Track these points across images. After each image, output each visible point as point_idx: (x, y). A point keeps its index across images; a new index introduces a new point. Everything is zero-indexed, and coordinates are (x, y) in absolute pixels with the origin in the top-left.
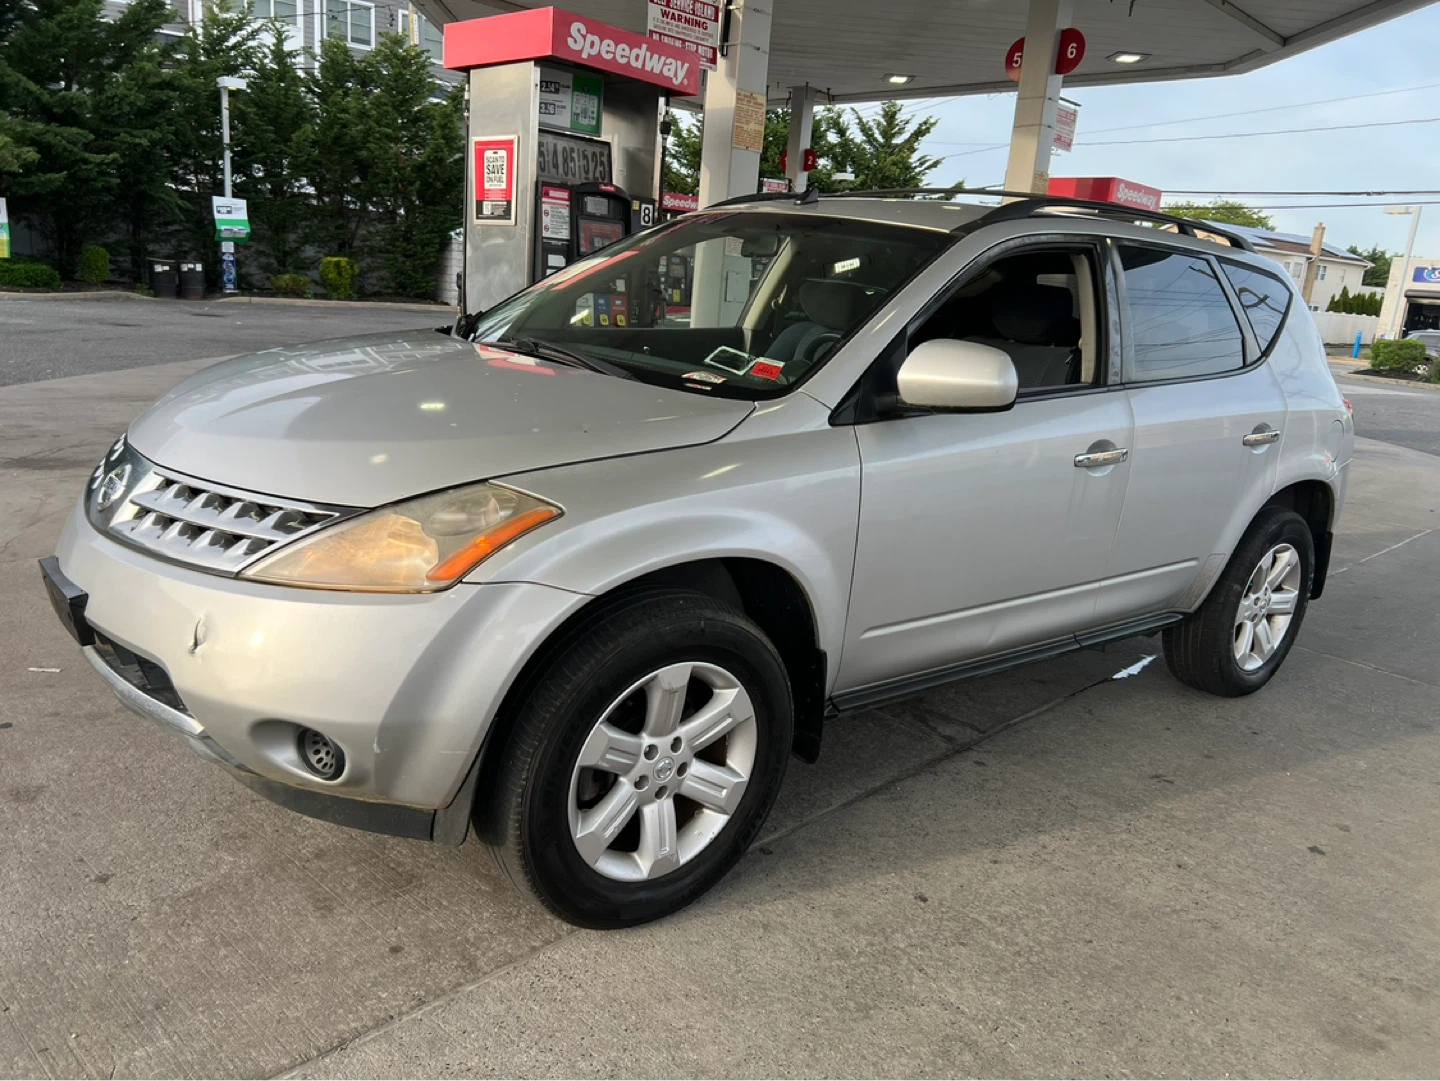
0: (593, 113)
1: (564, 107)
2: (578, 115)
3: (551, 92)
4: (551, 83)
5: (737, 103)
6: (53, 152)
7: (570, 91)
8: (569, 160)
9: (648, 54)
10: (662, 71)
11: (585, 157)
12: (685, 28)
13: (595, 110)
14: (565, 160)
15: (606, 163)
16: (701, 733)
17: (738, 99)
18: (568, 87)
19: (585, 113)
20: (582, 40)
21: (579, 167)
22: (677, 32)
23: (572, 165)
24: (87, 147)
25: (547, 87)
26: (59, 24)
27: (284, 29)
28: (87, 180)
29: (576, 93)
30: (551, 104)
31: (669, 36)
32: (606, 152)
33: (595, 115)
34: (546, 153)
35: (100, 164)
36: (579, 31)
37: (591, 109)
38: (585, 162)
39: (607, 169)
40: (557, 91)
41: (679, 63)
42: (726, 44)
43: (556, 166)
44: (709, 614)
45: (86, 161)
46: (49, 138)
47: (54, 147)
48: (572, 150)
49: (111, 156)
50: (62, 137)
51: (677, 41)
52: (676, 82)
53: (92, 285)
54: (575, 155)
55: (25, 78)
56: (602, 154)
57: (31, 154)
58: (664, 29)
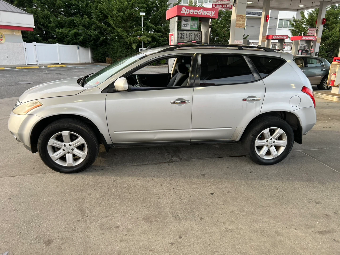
0: (196, 25)
1: (189, 25)
2: (192, 26)
3: (185, 22)
4: (185, 20)
5: (236, 17)
6: (155, 38)
7: (190, 21)
8: (190, 36)
9: (203, 11)
10: (207, 14)
11: (195, 35)
12: (223, 2)
13: (197, 24)
14: (189, 36)
15: (200, 35)
16: (75, 144)
17: (237, 16)
18: (190, 20)
19: (194, 25)
20: (185, 11)
21: (193, 37)
22: (221, 3)
23: (191, 37)
24: (161, 37)
25: (184, 21)
26: (159, 12)
27: (203, 6)
28: (161, 43)
29: (192, 21)
30: (185, 24)
31: (218, 4)
32: (200, 33)
33: (197, 25)
34: (184, 35)
35: (162, 40)
36: (184, 9)
37: (196, 24)
38: (195, 36)
39: (200, 37)
40: (187, 21)
41: (212, 12)
42: (235, 3)
43: (187, 38)
44: (70, 124)
45: (160, 39)
46: (154, 36)
47: (155, 37)
48: (191, 34)
49: (164, 38)
50: (156, 35)
51: (220, 5)
52: (211, 16)
53: (162, 64)
54: (192, 35)
55: (151, 24)
56: (199, 34)
57: (150, 39)
58: (217, 3)
